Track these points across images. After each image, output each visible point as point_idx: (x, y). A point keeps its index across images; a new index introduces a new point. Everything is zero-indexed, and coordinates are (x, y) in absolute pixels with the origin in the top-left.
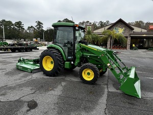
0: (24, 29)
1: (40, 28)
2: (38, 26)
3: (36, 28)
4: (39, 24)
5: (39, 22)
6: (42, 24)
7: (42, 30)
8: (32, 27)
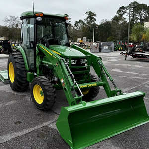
0: (70, 25)
1: (91, 21)
2: (89, 20)
3: (86, 22)
4: (91, 15)
5: (91, 13)
6: (95, 15)
7: (95, 25)
8: (81, 21)
